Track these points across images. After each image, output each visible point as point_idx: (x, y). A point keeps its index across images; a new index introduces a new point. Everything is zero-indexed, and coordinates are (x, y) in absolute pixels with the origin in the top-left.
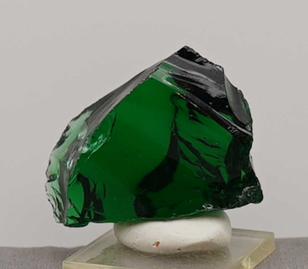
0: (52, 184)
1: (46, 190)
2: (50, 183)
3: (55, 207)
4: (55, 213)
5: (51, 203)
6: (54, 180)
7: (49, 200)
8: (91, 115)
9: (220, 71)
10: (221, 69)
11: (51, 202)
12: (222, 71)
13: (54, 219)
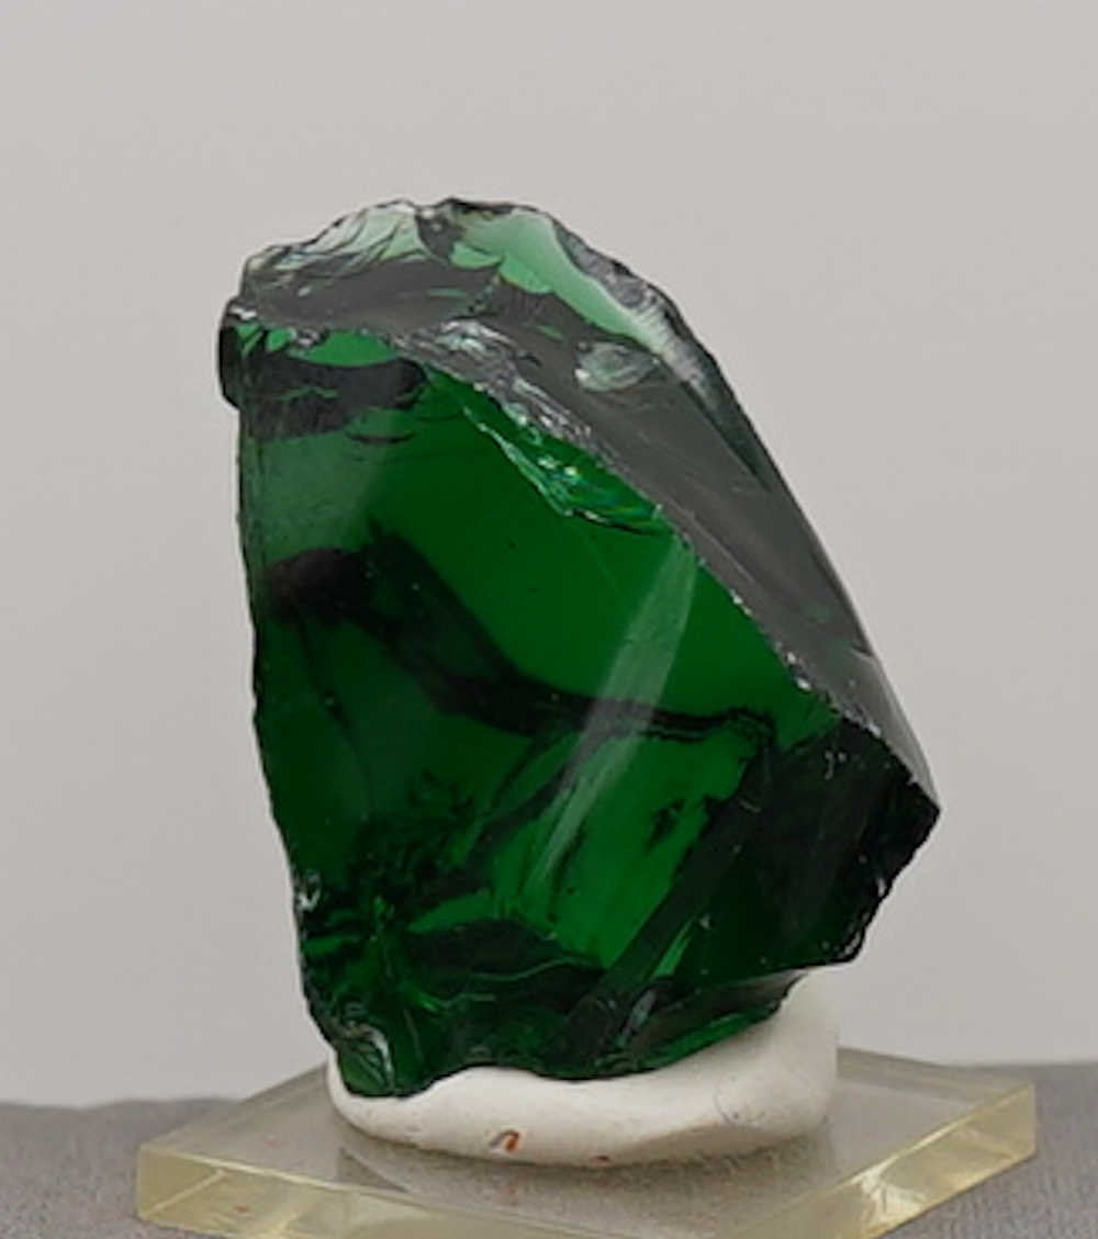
0: (405, 232)
1: (382, 206)
2: (411, 223)
3: (310, 249)
4: (287, 251)
5: (325, 233)
6: (423, 236)
7: (337, 224)
8: (685, 385)
9: (843, 949)
10: (848, 950)
11: (334, 231)
12: (841, 956)
13: (259, 250)
